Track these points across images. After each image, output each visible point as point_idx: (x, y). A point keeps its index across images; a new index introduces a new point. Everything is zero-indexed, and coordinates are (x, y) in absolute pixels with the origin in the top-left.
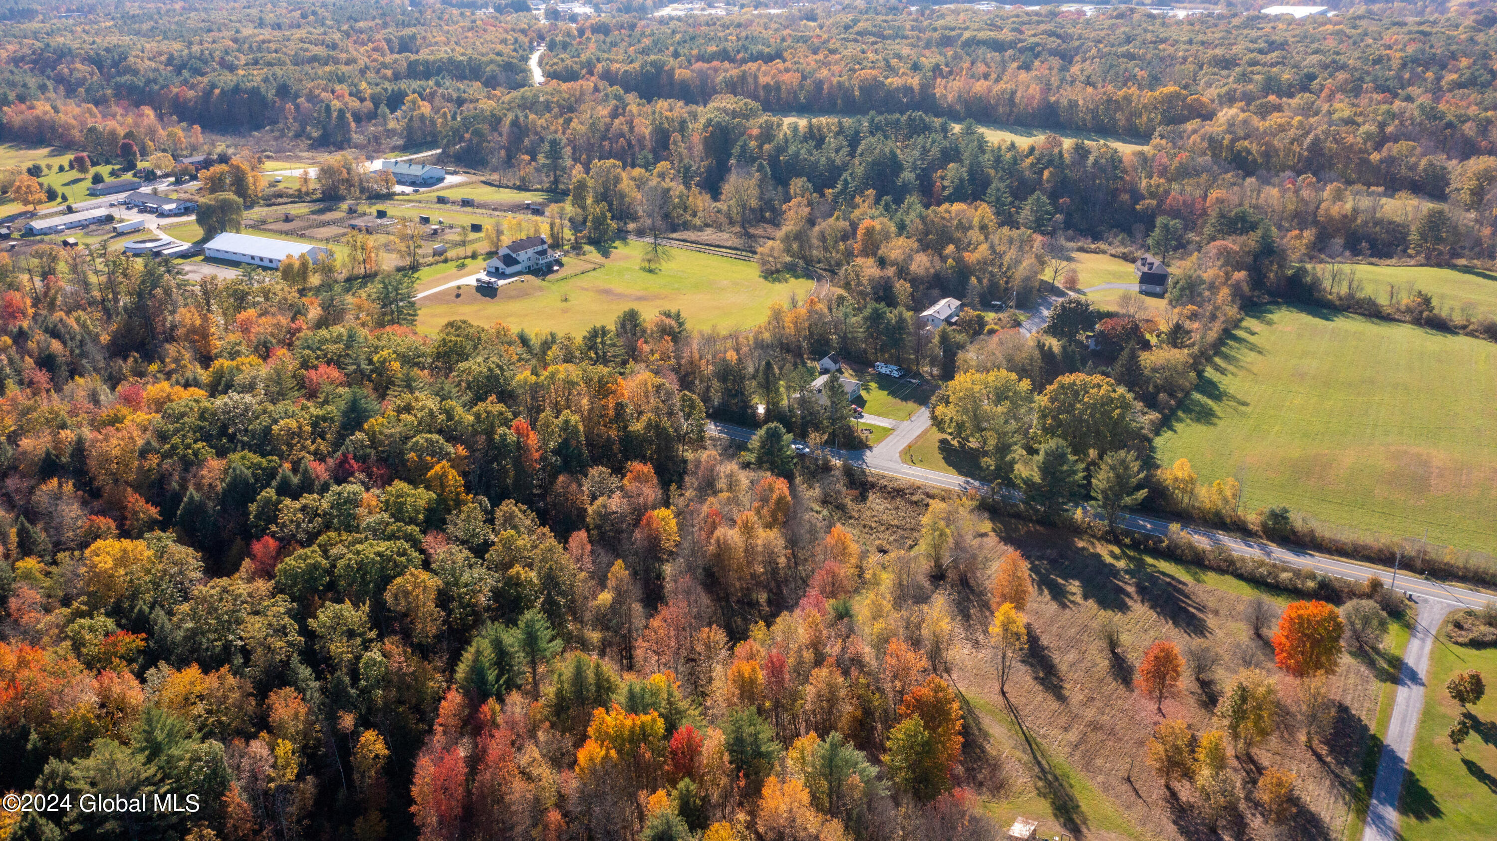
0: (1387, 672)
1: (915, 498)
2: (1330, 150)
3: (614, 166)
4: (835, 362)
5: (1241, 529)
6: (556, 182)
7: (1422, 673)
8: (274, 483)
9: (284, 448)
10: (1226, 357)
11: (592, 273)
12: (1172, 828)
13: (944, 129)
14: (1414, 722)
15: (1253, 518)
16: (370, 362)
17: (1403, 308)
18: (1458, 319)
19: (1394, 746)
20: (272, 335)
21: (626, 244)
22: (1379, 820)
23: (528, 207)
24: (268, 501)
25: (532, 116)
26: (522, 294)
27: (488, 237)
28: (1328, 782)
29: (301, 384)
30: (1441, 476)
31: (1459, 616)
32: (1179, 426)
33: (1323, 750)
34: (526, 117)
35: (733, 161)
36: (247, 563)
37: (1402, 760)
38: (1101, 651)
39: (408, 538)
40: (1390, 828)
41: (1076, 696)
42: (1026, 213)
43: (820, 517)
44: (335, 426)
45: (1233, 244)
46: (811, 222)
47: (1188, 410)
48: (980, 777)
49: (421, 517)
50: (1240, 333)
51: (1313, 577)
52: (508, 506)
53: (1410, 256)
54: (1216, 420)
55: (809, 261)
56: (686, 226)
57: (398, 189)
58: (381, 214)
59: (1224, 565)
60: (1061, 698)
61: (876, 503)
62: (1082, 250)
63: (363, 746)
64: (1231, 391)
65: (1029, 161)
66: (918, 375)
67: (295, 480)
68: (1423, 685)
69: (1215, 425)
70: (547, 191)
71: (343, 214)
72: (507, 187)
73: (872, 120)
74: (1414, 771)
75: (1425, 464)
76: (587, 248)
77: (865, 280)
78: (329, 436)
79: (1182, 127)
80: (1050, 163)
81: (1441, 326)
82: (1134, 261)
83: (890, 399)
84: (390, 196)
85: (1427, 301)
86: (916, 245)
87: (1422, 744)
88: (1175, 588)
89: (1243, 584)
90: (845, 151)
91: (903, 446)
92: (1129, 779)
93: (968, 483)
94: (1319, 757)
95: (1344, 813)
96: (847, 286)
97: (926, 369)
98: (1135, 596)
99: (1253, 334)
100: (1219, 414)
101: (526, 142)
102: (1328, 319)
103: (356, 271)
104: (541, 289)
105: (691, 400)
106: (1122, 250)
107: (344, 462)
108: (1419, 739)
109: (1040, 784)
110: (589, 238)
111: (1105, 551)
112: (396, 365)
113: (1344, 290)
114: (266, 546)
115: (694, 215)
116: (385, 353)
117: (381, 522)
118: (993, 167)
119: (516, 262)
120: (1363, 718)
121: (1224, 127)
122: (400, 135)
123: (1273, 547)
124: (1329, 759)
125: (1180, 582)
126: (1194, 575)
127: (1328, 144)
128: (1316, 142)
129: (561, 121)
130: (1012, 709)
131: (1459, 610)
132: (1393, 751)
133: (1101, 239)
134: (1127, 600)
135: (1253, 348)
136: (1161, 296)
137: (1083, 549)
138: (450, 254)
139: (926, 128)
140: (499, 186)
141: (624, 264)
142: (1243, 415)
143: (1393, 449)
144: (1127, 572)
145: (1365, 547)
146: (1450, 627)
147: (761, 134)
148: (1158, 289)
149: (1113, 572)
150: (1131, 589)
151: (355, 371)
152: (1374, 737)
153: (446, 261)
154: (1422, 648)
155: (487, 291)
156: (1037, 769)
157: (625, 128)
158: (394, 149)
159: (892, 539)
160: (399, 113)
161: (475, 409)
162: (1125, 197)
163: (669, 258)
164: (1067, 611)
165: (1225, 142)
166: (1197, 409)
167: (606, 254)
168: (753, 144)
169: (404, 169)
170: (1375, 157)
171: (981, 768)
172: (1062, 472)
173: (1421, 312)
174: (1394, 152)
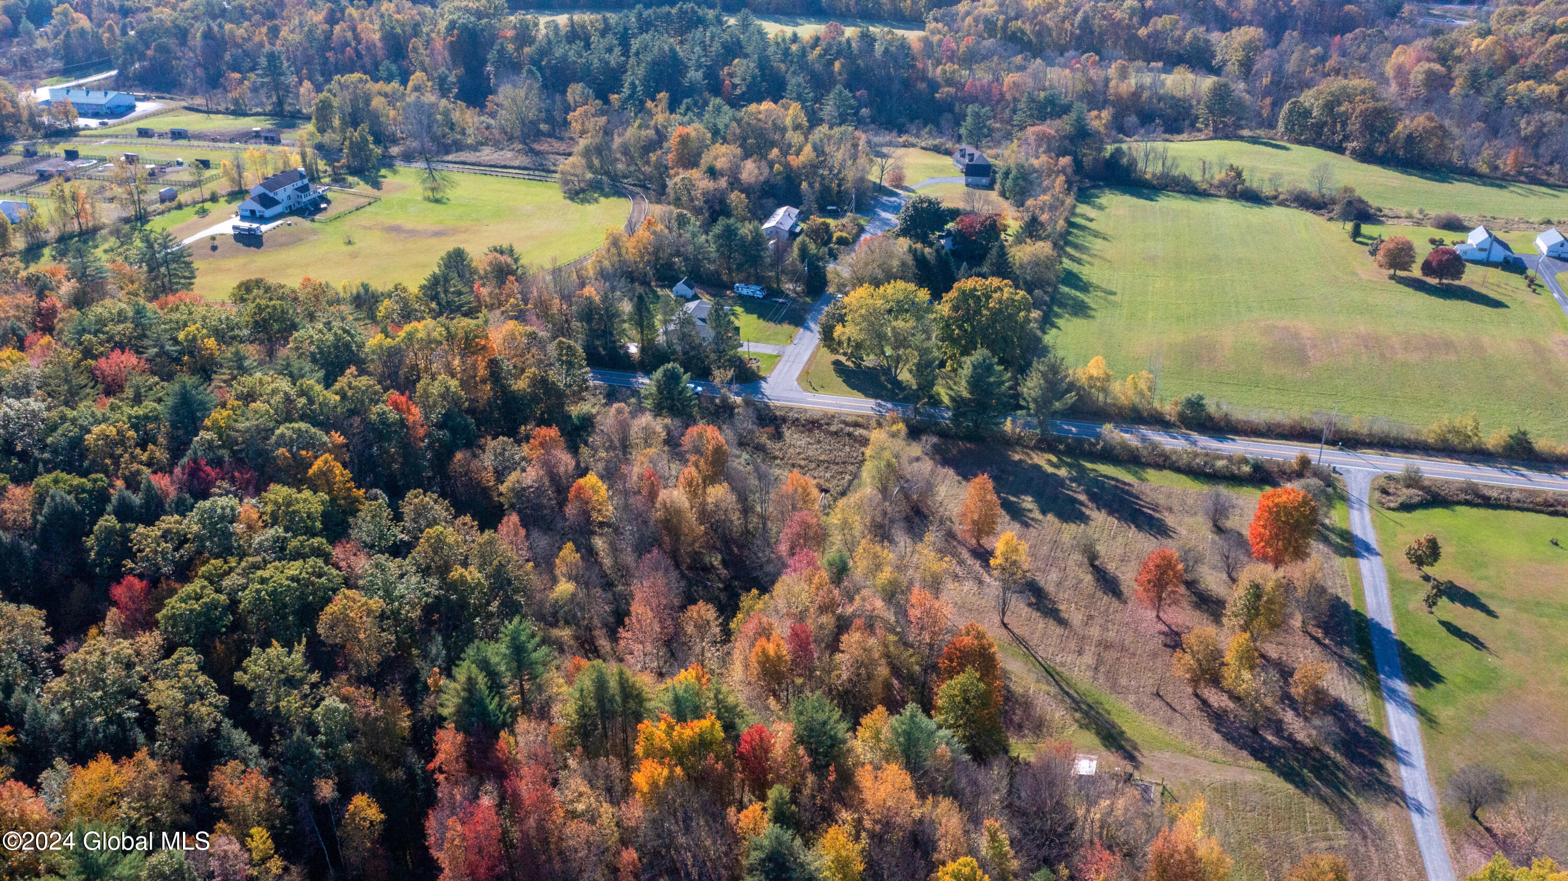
0: (1342, 546)
1: (833, 428)
2: (1100, 26)
3: (361, 80)
4: (691, 288)
5: (1158, 421)
6: (280, 103)
7: (1374, 544)
8: (109, 508)
9: (108, 461)
10: (1076, 246)
11: (368, 209)
12: (1216, 737)
13: (720, 22)
14: (1385, 592)
15: (1169, 408)
16: (175, 341)
17: (1216, 182)
18: (1267, 190)
19: (1377, 619)
20: (18, 319)
21: (395, 172)
22: (1393, 693)
23: (257, 135)
24: (110, 532)
25: (228, 27)
26: (295, 240)
27: (226, 173)
28: (1336, 665)
29: (94, 377)
30: (1314, 346)
31: (1382, 482)
32: (1060, 322)
33: (1320, 634)
34: (221, 26)
35: (489, 68)
36: (113, 613)
37: (1389, 632)
38: (1080, 566)
39: (318, 552)
40: (1406, 700)
41: (1076, 618)
42: (829, 109)
43: (742, 460)
44: (165, 427)
45: (1049, 128)
46: (607, 132)
47: (1062, 305)
48: (1016, 719)
49: (318, 524)
50: (1078, 220)
51: (1245, 461)
52: (414, 499)
53: (1199, 130)
54: (1092, 313)
55: (614, 178)
56: (459, 146)
57: (81, 122)
58: (72, 155)
59: (1160, 460)
60: (1063, 623)
61: (794, 439)
62: (890, 144)
63: (354, 814)
64: (1094, 280)
65: (817, 51)
66: (780, 293)
67: (137, 499)
68: (1378, 554)
69: (1093, 317)
70: (271, 114)
71: (19, 159)
72: (218, 112)
73: (640, 14)
74: (1404, 640)
75: (1296, 336)
76: (350, 179)
77: (697, 193)
78: (161, 440)
79: (954, 9)
80: (839, 54)
81: (1253, 197)
82: (948, 153)
83: (762, 323)
84: (73, 132)
85: (1239, 174)
86: (739, 151)
87: (1401, 613)
88: (1122, 490)
89: (1183, 477)
90: (617, 50)
91: (797, 372)
92: (1158, 694)
93: (880, 405)
94: (1318, 641)
95: (1361, 693)
96: (677, 202)
97: (788, 287)
98: (1090, 505)
99: (1091, 220)
100: (1093, 305)
101: (227, 57)
102: (1152, 200)
103: (69, 228)
104: (314, 232)
105: (569, 347)
106: (931, 142)
107: (194, 471)
108: (1396, 608)
109: (1078, 715)
110: (349, 167)
111: (1043, 460)
112: (211, 343)
113: (1159, 169)
114: (130, 588)
115: (463, 133)
116: (192, 328)
117: (276, 540)
118: (783, 61)
119: (274, 202)
120: (1340, 595)
121: (996, 8)
122: (55, 55)
123: (1195, 436)
124: (1327, 641)
125: (1125, 483)
126: (1135, 474)
127: (1097, 21)
128: (1086, 19)
129: (264, 30)
130: (1020, 640)
131: (1377, 477)
132: (1378, 624)
133: (906, 132)
134: (1084, 509)
135: (1097, 234)
136: (990, 187)
137: (1021, 461)
138: (183, 197)
139: (701, 21)
140: (208, 112)
141: (401, 195)
142: (1114, 305)
143: (1262, 324)
144: (1073, 480)
145: (1279, 425)
146: (1377, 494)
147: (517, 36)
148: (985, 181)
149: (1060, 482)
150: (1083, 497)
151: (157, 355)
152: (1356, 612)
153: (180, 207)
154: (1363, 518)
155: (249, 240)
156: (1069, 701)
157: (349, 34)
158: (51, 74)
159: (828, 475)
160: (48, 29)
161: (337, 386)
162: (922, 86)
163: (453, 185)
164: (1031, 529)
165: (1000, 23)
166: (1070, 302)
167: (376, 185)
168: (510, 47)
169: (80, 97)
170: (1143, 32)
171: (1013, 710)
172: (990, 384)
173: (1235, 186)
174: (1159, 27)
